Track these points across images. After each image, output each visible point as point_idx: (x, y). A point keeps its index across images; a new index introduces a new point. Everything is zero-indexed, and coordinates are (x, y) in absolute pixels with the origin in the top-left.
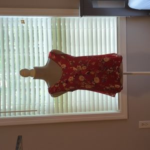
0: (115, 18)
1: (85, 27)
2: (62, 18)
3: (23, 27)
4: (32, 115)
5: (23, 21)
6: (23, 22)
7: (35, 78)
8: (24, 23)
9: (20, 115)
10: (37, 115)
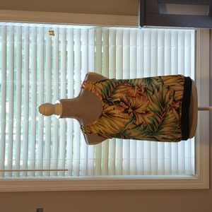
0: (192, 31)
3: (51, 42)
4: (60, 176)
5: (53, 32)
6: (52, 33)
7: (62, 117)
8: (54, 35)
9: (42, 175)
10: (67, 176)
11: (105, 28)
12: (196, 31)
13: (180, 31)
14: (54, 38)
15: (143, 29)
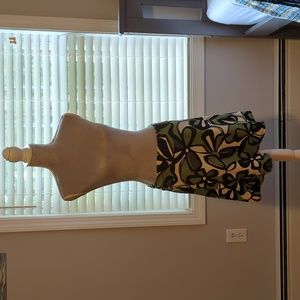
0: (184, 39)
2: (88, 35)
3: (12, 50)
4: (26, 214)
5: (14, 39)
6: (13, 40)
7: (30, 165)
8: (15, 43)
9: (4, 214)
11: (79, 35)
12: (189, 39)
13: (170, 38)
14: (16, 47)
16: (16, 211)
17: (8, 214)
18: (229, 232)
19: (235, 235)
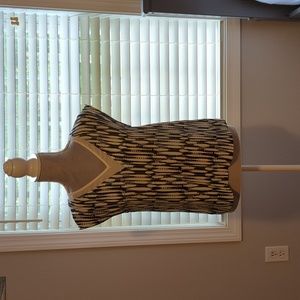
1: (153, 38)
2: (103, 16)
4: (30, 229)
5: (16, 19)
6: (15, 21)
7: (39, 180)
8: (17, 23)
9: (3, 229)
10: (41, 229)
11: (93, 16)
12: (221, 22)
14: (18, 29)
15: (147, 17)
16: (17, 225)
17: (8, 230)
18: (268, 249)
19: (276, 253)
